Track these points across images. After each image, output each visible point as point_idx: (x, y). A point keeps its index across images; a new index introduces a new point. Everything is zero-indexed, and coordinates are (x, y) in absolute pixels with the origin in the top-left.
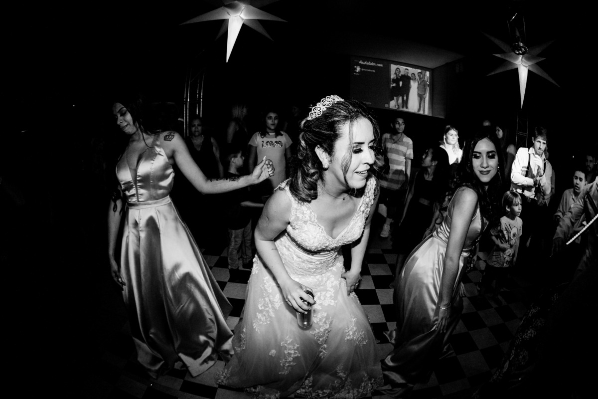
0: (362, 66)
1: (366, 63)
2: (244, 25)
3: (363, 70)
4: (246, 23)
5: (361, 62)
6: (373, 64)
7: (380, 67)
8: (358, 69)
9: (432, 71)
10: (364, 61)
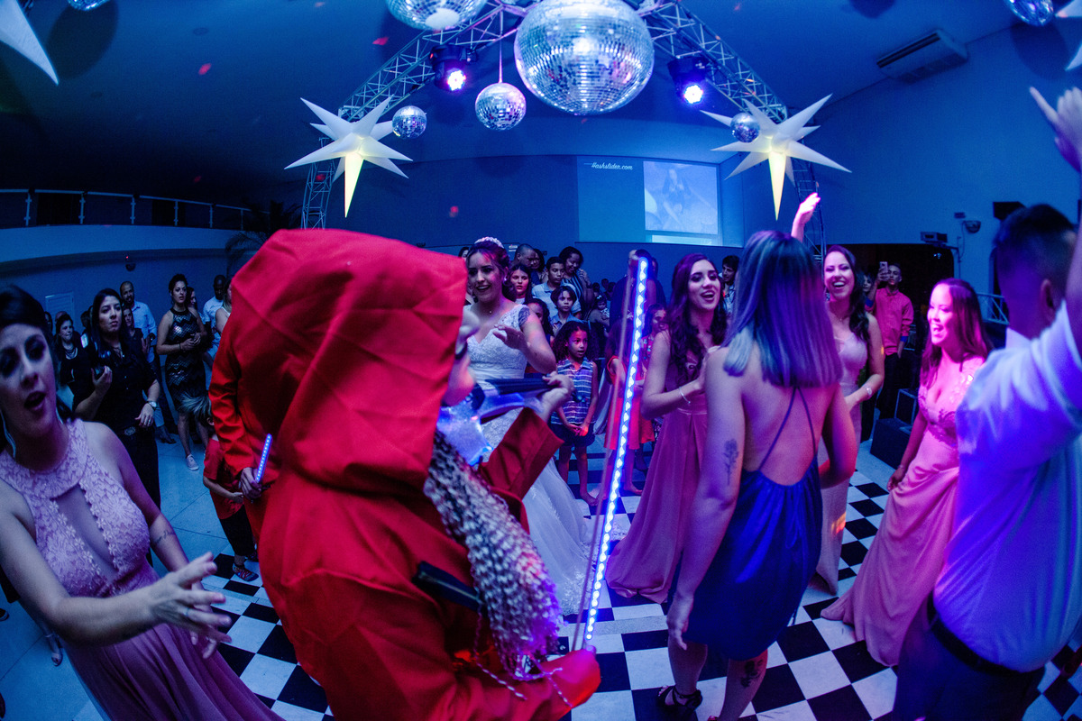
1: (603, 165)
5: (595, 165)
6: (615, 167)
7: (629, 171)
9: (717, 167)
10: (600, 163)
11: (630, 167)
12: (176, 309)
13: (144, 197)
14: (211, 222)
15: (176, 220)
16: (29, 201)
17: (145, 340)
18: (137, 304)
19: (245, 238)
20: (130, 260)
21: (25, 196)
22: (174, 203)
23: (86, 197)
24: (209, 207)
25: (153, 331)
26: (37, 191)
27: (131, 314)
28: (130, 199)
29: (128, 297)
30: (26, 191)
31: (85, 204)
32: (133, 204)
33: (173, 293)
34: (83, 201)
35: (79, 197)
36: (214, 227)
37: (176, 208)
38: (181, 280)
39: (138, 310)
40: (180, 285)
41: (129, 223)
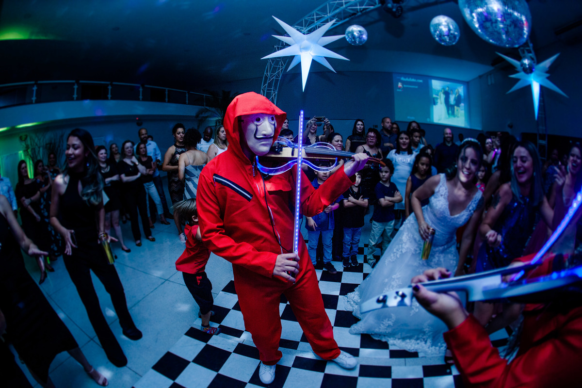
0: (403, 83)
1: (407, 79)
2: (313, 61)
3: (405, 86)
4: (315, 59)
5: (402, 79)
6: (413, 80)
7: (421, 83)
8: (400, 85)
9: (467, 84)
10: (405, 78)
11: (421, 81)
12: (178, 144)
13: (148, 86)
14: (187, 101)
15: (167, 99)
16: (76, 87)
17: (154, 163)
18: (149, 142)
19: (207, 111)
20: (140, 120)
21: (73, 84)
22: (165, 90)
23: (112, 85)
24: (185, 93)
25: (159, 158)
26: (81, 82)
27: (145, 147)
28: (139, 87)
29: (144, 137)
30: (74, 81)
31: (111, 89)
32: (141, 90)
33: (175, 135)
34: (110, 87)
35: (108, 85)
36: (188, 104)
37: (167, 93)
38: (181, 127)
39: (150, 145)
40: (180, 130)
41: (138, 100)
